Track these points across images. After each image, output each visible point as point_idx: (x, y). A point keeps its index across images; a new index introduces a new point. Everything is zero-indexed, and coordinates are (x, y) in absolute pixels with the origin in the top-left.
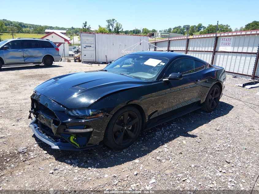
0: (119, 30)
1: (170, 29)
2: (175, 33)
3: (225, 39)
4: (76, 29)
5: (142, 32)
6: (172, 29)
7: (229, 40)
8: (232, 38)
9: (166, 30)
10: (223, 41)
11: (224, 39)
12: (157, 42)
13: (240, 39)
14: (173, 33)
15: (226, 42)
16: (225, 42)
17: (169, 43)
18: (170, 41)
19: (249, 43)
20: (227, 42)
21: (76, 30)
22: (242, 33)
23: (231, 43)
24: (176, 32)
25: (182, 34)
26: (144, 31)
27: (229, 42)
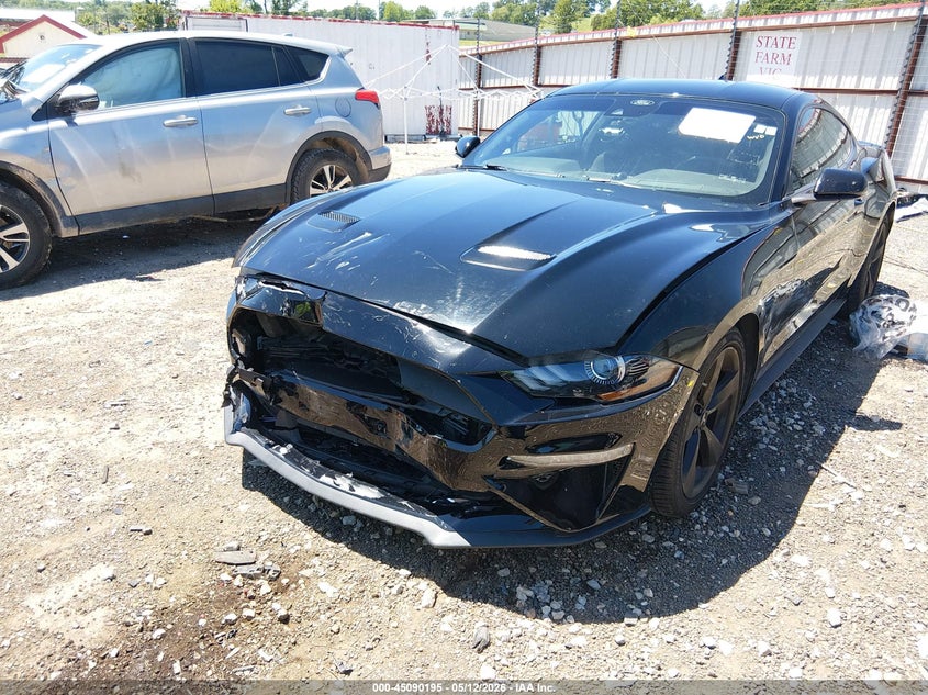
0: (290, 6)
1: (484, 8)
2: (501, 20)
3: (771, 41)
4: (113, 6)
5: (377, 17)
6: (492, 8)
7: (787, 42)
8: (798, 34)
9: (470, 10)
10: (763, 49)
11: (764, 42)
12: (484, 54)
13: (829, 41)
14: (495, 20)
15: (774, 49)
16: (770, 50)
17: (539, 55)
18: (540, 48)
19: (865, 53)
20: (779, 51)
21: (116, 10)
22: (838, 15)
23: (795, 53)
24: (506, 19)
25: (526, 24)
26: (386, 14)
27: (786, 51)
